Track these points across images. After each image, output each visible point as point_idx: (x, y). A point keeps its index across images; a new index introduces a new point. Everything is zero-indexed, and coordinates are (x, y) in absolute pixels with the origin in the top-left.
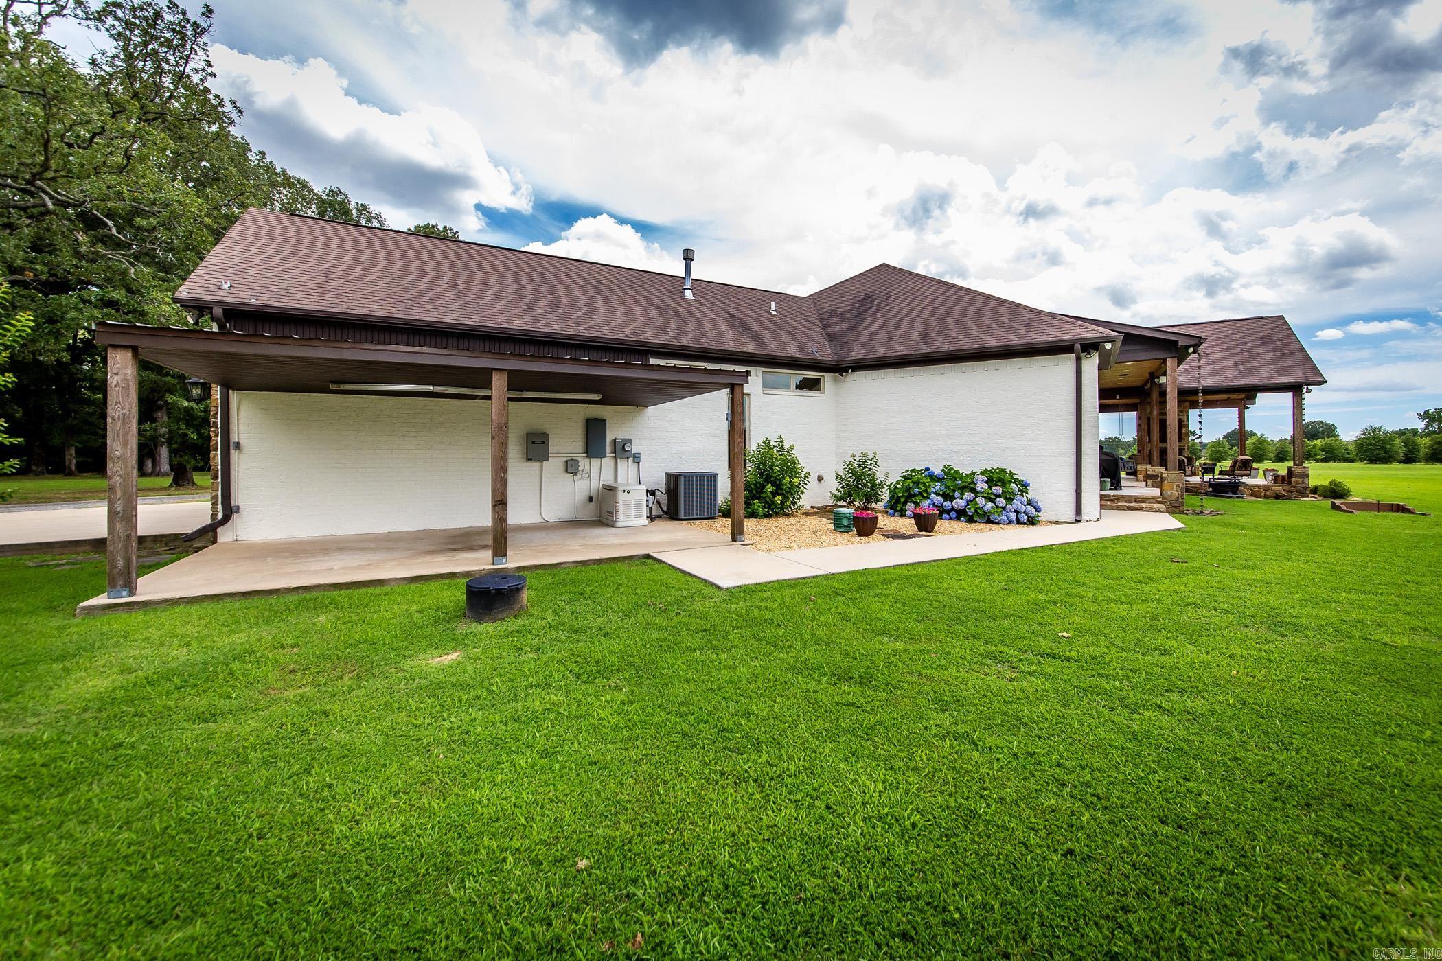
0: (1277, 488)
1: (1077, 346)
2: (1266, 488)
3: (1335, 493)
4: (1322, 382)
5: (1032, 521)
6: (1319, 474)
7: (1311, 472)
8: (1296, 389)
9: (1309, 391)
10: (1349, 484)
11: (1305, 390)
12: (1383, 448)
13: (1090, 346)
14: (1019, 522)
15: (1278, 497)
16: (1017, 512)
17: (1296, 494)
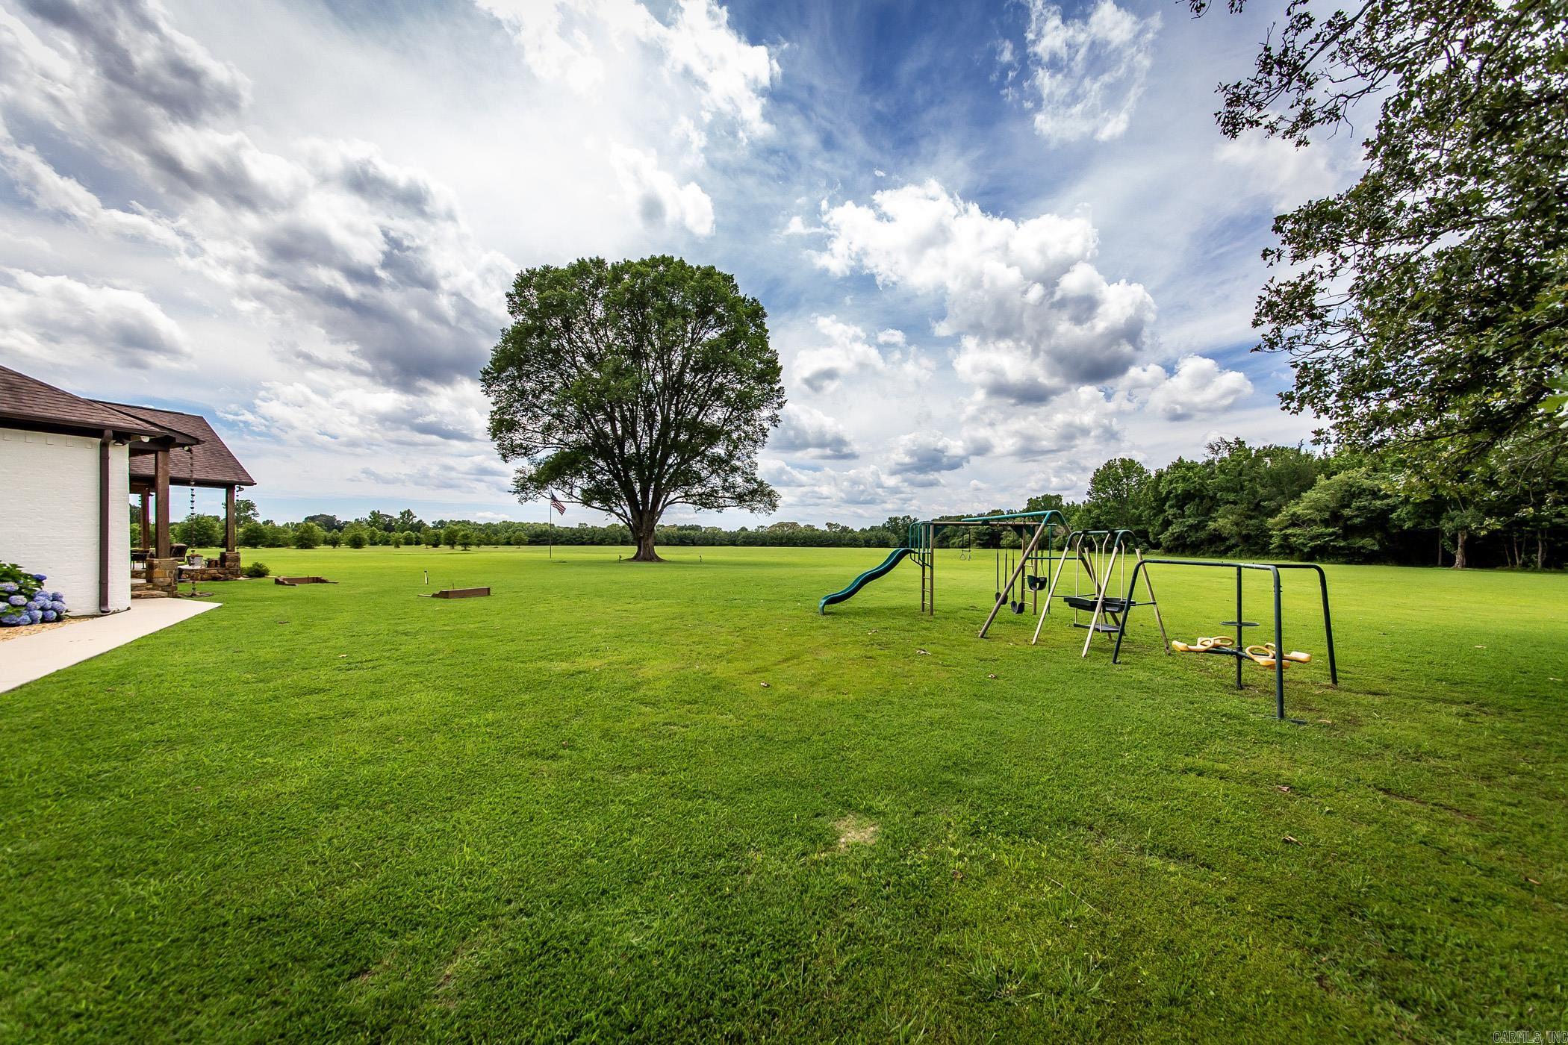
0: (213, 571)
1: (109, 433)
2: (202, 572)
3: (258, 572)
4: (252, 484)
5: (59, 619)
6: (248, 557)
7: (242, 556)
8: (229, 487)
9: (241, 490)
10: (268, 565)
11: (237, 489)
12: (205, 533)
13: (121, 436)
14: (44, 620)
15: (215, 579)
16: (42, 609)
17: (230, 576)
